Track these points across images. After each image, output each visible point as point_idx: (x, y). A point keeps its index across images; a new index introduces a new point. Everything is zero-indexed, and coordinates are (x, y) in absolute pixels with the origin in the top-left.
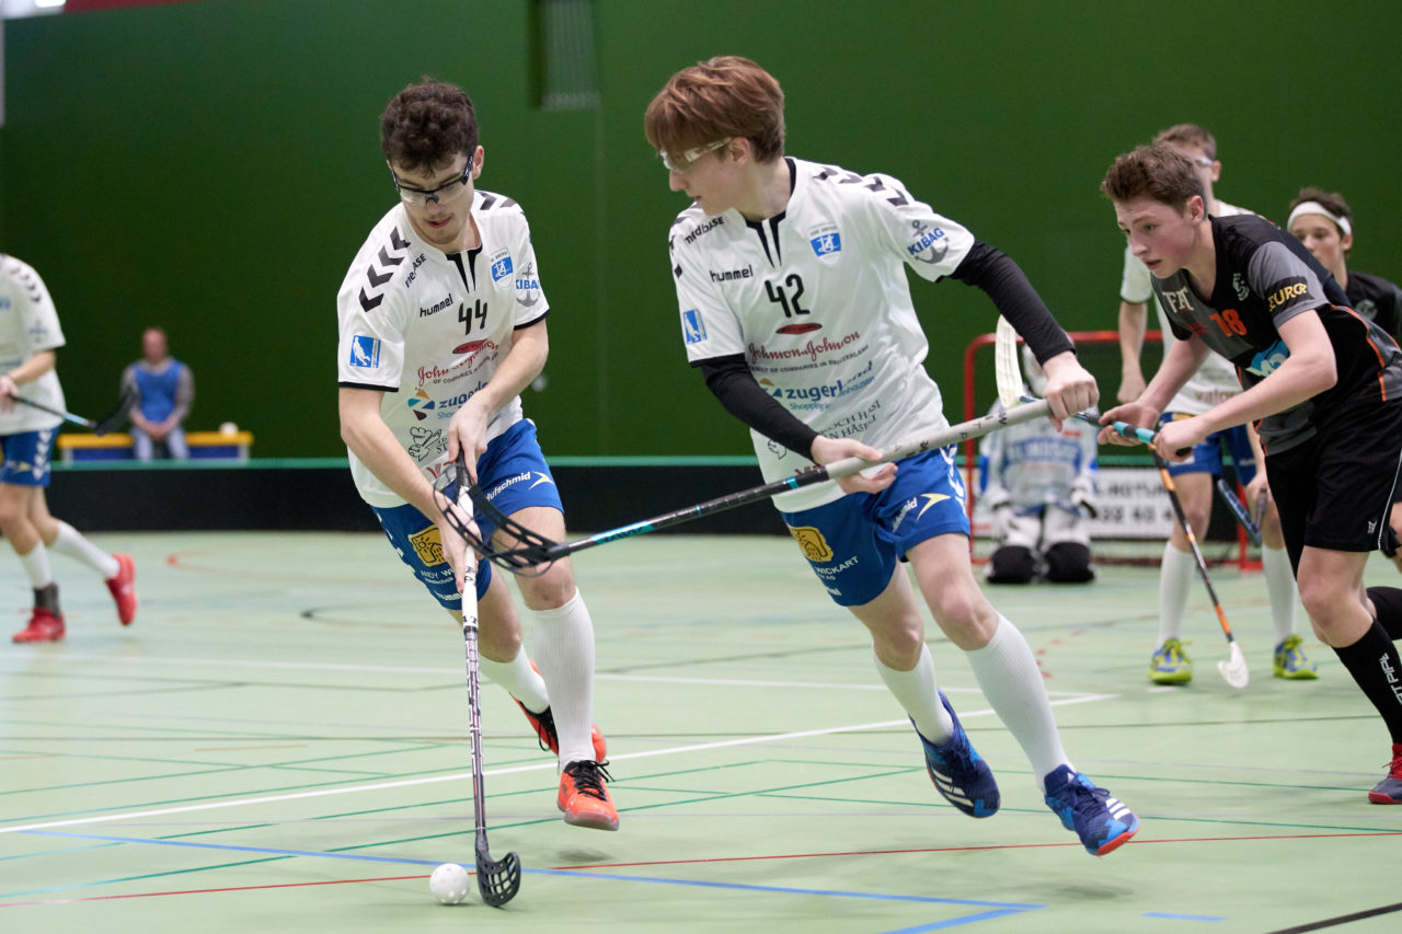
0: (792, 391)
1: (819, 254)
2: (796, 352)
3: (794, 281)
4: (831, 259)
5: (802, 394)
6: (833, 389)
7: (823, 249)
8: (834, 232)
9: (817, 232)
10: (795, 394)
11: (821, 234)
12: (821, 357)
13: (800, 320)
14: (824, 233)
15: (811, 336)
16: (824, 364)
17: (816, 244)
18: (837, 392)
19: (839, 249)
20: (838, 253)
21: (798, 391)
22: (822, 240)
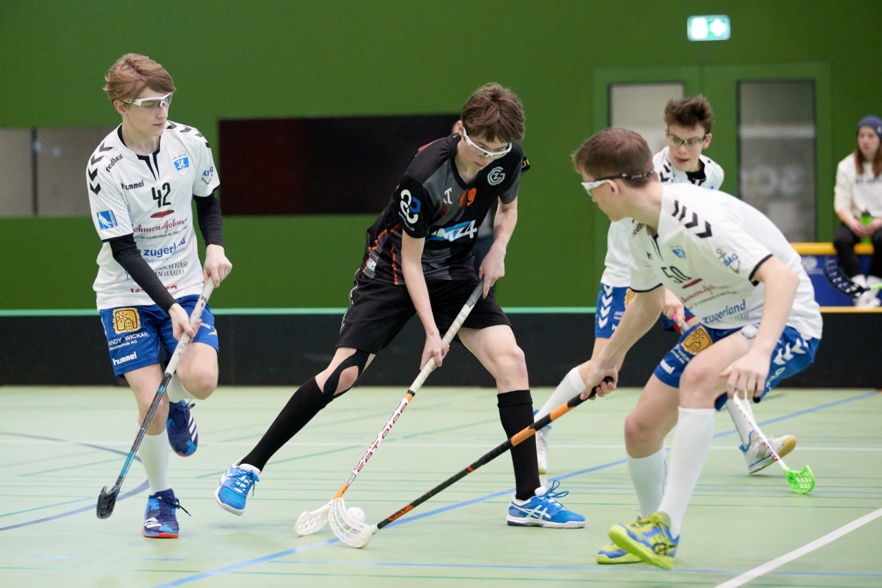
0: (148, 251)
1: (179, 169)
2: (158, 228)
3: (166, 187)
4: (184, 171)
5: (153, 253)
6: (171, 248)
7: (179, 167)
8: (185, 157)
9: (175, 158)
10: (149, 253)
11: (178, 158)
12: (171, 230)
13: (164, 209)
14: (180, 158)
15: (168, 218)
16: (170, 234)
17: (176, 164)
18: (173, 250)
19: (188, 166)
20: (187, 168)
21: (152, 251)
22: (178, 162)
